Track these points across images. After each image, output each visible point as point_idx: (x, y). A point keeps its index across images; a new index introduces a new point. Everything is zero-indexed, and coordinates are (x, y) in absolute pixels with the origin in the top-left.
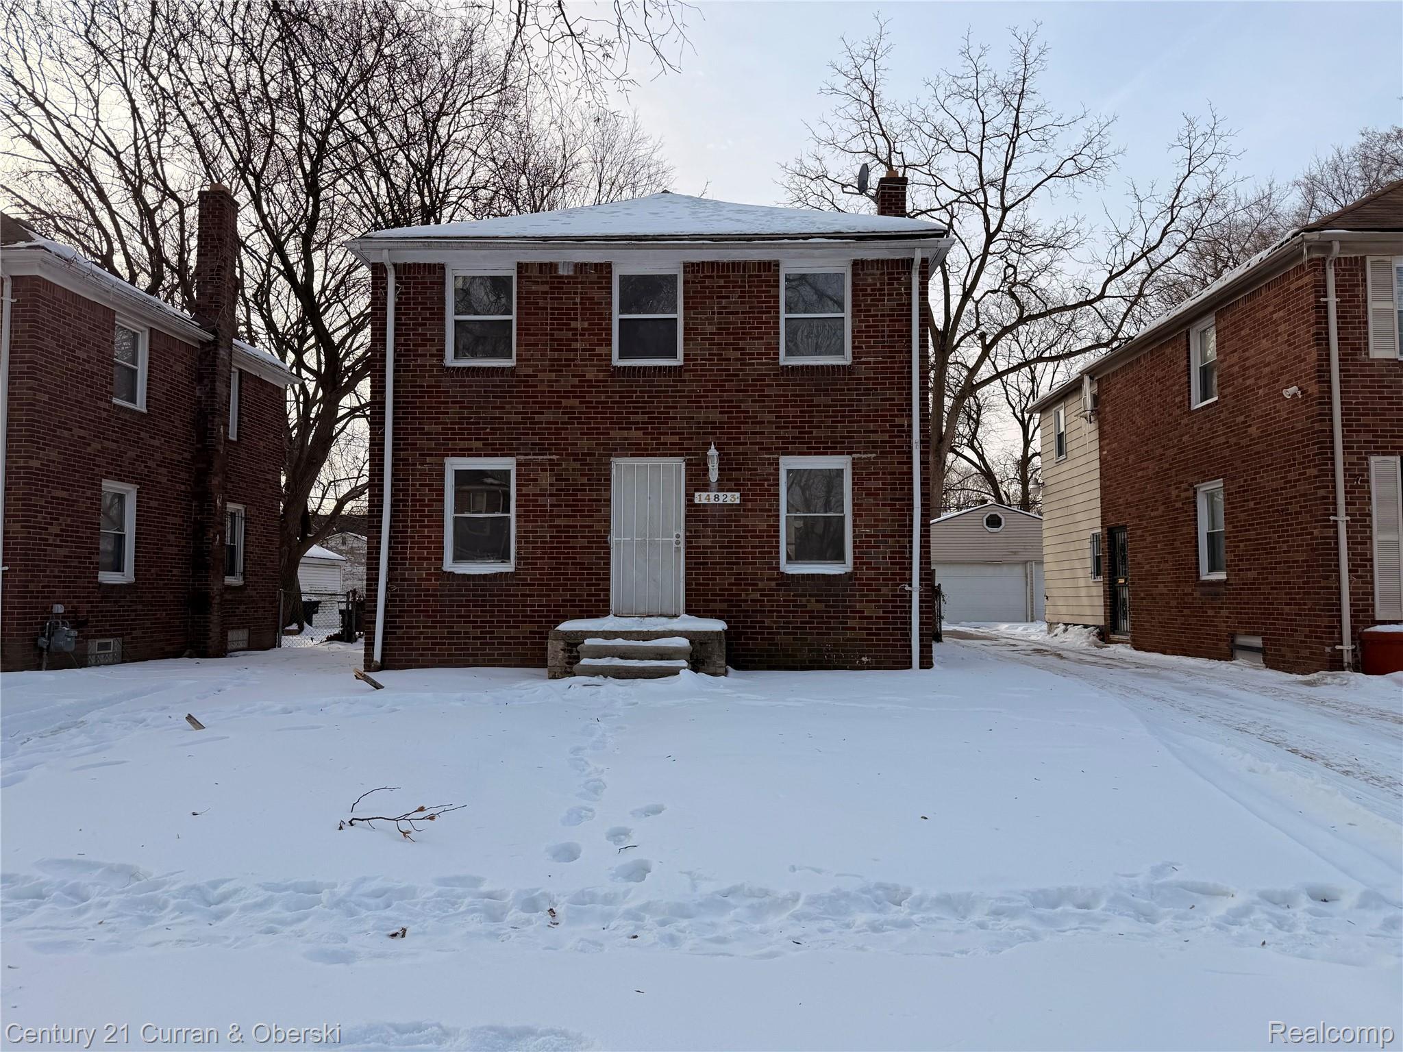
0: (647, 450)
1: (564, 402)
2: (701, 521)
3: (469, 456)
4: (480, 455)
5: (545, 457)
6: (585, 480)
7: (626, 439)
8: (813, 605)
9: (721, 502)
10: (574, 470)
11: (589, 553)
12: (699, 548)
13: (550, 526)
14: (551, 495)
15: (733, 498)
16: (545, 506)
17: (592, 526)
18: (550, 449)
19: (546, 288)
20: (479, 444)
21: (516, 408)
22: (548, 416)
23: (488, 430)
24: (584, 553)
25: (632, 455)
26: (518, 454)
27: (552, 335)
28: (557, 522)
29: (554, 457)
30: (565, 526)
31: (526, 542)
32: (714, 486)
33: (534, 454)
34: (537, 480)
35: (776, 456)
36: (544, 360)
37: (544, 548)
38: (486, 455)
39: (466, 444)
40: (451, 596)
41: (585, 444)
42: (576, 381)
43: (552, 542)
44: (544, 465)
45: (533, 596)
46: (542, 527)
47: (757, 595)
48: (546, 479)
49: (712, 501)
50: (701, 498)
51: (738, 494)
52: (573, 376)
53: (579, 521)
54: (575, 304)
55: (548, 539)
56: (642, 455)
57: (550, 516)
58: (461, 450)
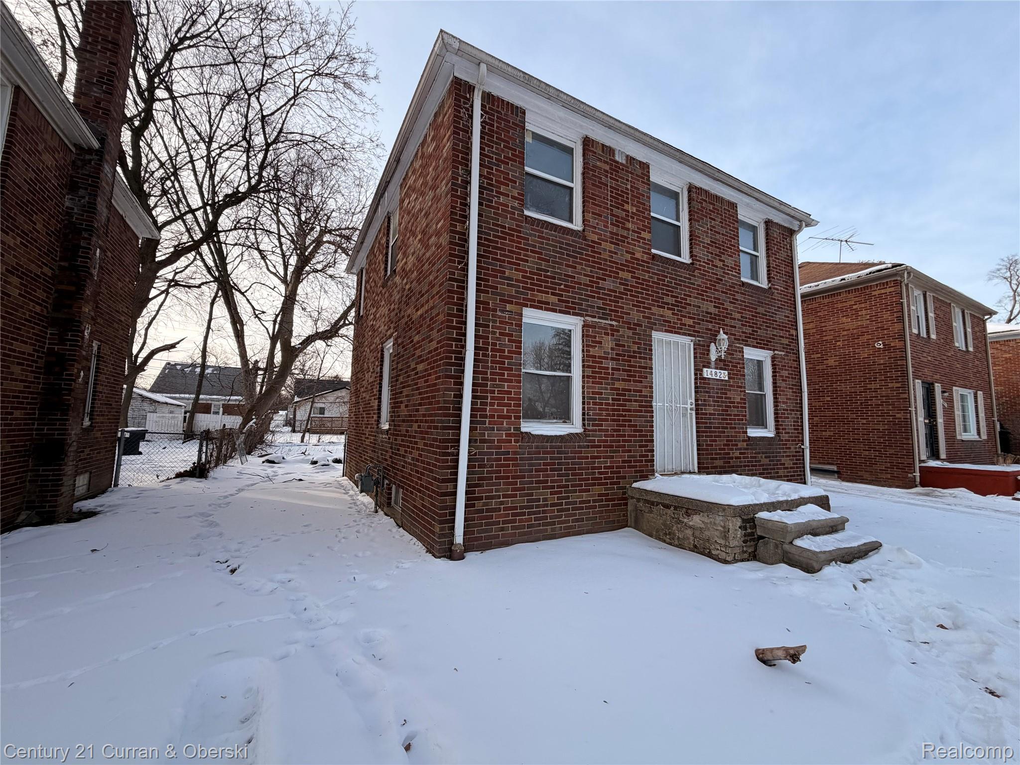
0: (674, 328)
1: (621, 273)
2: (707, 392)
3: (547, 309)
4: (554, 311)
5: (607, 322)
6: (635, 348)
7: (662, 316)
8: (765, 461)
9: (718, 378)
10: (628, 337)
11: (640, 416)
12: (706, 414)
13: (612, 389)
14: (613, 359)
15: (723, 375)
16: (607, 368)
17: (641, 391)
18: (611, 315)
19: (607, 168)
20: (553, 299)
21: (585, 270)
22: (608, 284)
23: (562, 287)
24: (636, 416)
25: (666, 331)
26: (587, 315)
27: (612, 210)
28: (617, 385)
29: (614, 323)
30: (624, 390)
31: (595, 404)
32: (713, 364)
33: (600, 318)
34: (600, 343)
35: (741, 346)
36: (606, 232)
37: (607, 410)
38: (561, 312)
39: (543, 297)
40: (531, 459)
41: (635, 316)
42: (629, 256)
43: (613, 405)
44: (606, 329)
45: (599, 457)
46: (606, 389)
47: (737, 454)
48: (608, 343)
49: (714, 377)
50: (708, 373)
51: (726, 372)
52: (627, 252)
53: (632, 386)
54: (627, 189)
55: (611, 402)
56: (671, 332)
57: (612, 379)
58: (539, 302)
